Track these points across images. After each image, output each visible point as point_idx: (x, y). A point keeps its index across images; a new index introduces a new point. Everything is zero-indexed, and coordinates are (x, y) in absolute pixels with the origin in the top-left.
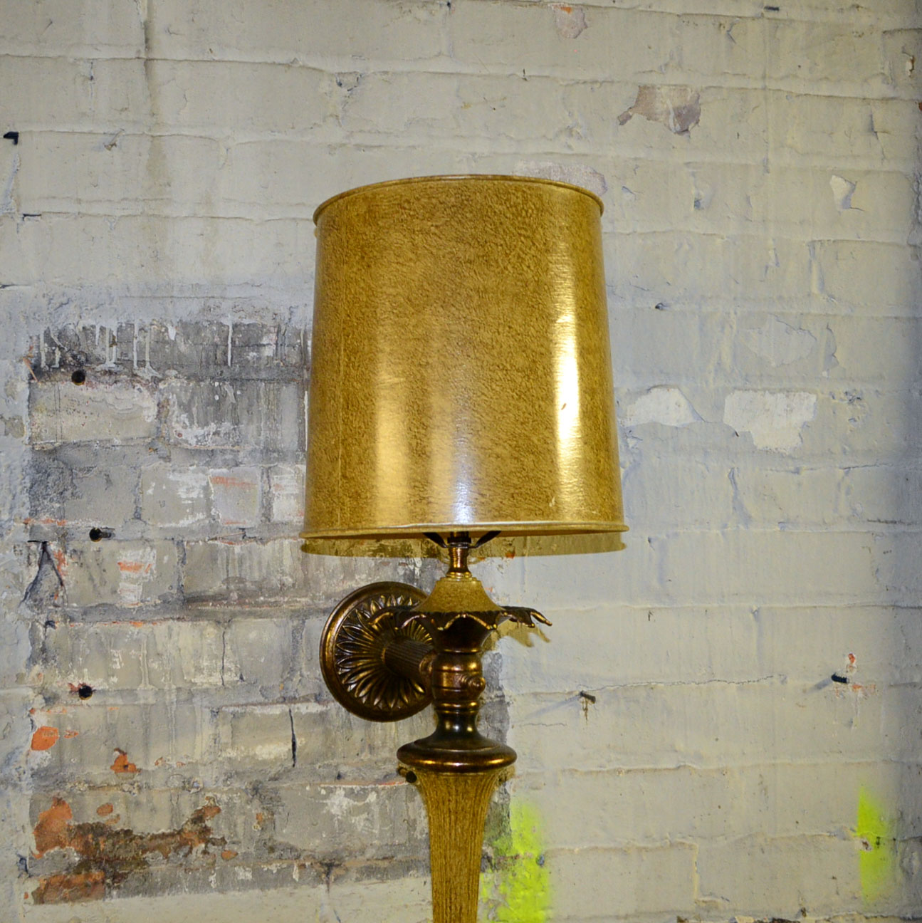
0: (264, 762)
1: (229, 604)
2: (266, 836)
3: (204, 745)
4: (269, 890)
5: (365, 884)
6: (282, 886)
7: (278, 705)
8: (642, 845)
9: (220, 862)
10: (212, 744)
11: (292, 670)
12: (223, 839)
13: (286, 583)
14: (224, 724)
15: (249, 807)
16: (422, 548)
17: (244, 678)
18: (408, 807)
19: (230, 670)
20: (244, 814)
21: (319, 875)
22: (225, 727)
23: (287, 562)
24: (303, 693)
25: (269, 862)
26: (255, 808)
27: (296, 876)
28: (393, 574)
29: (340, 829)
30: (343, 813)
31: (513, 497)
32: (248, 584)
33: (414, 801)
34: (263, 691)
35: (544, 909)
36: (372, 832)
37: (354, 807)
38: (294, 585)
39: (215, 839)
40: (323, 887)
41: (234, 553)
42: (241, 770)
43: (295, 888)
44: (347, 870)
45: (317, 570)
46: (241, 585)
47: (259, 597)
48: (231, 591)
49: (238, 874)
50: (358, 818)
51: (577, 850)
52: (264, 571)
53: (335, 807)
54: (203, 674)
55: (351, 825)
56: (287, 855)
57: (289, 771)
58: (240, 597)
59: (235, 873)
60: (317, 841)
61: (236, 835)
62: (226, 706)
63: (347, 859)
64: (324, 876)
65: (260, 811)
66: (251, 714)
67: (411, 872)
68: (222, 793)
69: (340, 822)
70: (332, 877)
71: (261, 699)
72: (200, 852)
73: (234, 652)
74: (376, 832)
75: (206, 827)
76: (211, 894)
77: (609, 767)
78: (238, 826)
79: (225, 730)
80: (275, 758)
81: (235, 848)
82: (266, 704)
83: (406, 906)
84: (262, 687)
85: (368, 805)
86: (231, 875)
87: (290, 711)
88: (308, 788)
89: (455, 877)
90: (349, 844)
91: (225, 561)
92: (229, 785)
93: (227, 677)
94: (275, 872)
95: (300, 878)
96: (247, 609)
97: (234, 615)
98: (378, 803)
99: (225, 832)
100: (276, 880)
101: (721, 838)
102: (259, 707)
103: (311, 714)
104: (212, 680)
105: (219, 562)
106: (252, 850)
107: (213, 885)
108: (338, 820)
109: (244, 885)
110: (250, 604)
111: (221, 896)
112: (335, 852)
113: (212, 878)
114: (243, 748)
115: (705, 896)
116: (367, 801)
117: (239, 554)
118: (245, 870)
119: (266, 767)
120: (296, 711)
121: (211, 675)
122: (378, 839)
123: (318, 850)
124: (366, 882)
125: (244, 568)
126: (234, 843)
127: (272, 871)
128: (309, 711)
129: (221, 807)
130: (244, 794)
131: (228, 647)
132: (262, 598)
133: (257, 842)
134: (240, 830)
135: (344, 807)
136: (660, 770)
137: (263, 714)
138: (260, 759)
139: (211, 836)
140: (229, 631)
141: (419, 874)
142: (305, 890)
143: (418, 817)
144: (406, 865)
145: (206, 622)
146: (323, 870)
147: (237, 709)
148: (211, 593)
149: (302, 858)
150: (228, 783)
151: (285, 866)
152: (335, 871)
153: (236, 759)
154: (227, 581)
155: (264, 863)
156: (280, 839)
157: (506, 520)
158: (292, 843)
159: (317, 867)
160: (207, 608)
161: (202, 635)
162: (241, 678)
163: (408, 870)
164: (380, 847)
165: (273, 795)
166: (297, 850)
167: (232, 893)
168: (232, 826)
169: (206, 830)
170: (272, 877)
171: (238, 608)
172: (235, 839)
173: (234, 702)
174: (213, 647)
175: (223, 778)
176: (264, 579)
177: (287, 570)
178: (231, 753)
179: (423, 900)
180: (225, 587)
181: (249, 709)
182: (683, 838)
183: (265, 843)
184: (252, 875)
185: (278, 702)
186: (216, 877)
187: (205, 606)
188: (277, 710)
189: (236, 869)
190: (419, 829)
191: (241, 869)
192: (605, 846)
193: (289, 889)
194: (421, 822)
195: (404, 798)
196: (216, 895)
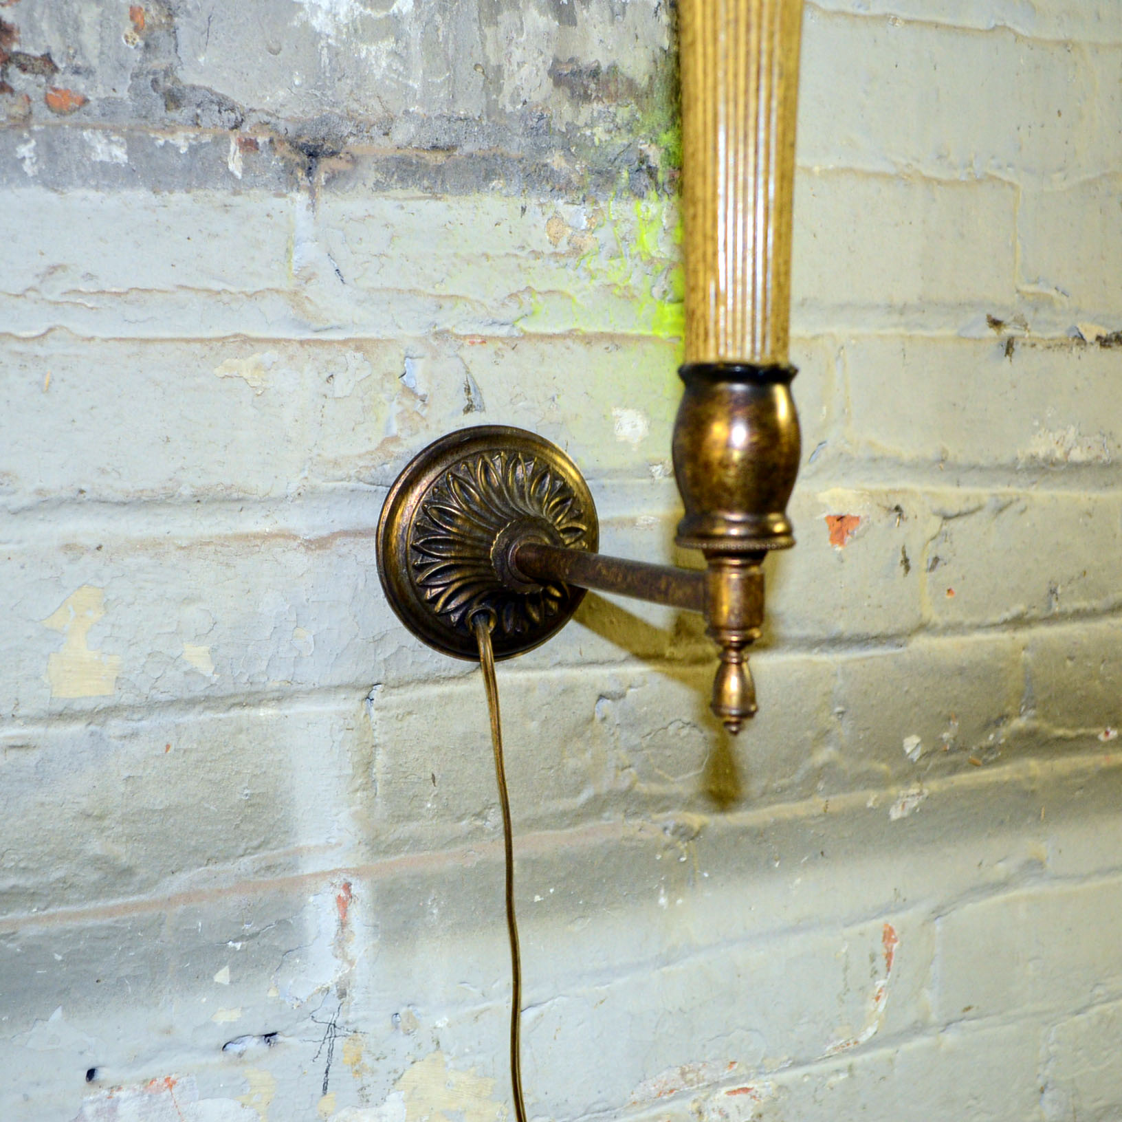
2: (159, 63)
4: (171, 192)
5: (396, 199)
6: (199, 187)
8: (930, 173)
9: (43, 114)
18: (484, 38)
21: (289, 170)
25: (168, 129)
27: (235, 165)
29: (334, 70)
30: (339, 31)
33: (496, 24)
36: (407, 86)
37: (365, 20)
39: (26, 55)
40: (301, 198)
43: (236, 193)
44: (354, 160)
49: (92, 148)
50: (373, 48)
51: (816, 169)
53: (321, 15)
55: (358, 62)
56: (211, 117)
59: (83, 144)
60: (281, 93)
61: (80, 50)
63: (351, 140)
64: (300, 174)
67: (494, 183)
69: (335, 53)
70: (322, 177)
74: (416, 85)
76: (26, 190)
78: (86, 28)
81: (81, 84)
83: (486, 256)
85: (397, 20)
86: (75, 148)
90: (355, 106)
94: (183, 150)
95: (245, 171)
98: (417, 18)
99: (52, 42)
100: (188, 170)
101: (1059, 175)
106: (123, 93)
107: (28, 168)
108: (329, 46)
109: (108, 175)
111: (52, 196)
112: (324, 121)
113: (25, 150)
115: (1029, 282)
116: (394, 9)
118: (110, 142)
122: (422, 103)
123: (285, 113)
124: (399, 193)
126: (77, 71)
127: (177, 149)
133: (135, 76)
134: (90, 39)
135: (342, 18)
136: (963, 29)
139: (15, 48)
141: (513, 189)
142: (260, 202)
143: (504, 62)
144: (484, 164)
146: (298, 159)
149: (247, 127)
151: (207, 138)
152: (325, 166)
155: (156, 130)
156: (188, 77)
158: (221, 89)
159: (285, 150)
163: (489, 176)
164: (424, 122)
166: (233, 108)
167: (81, 193)
168: (69, 27)
170: (179, 164)
172: (79, 62)
182: (1000, 167)
183: (155, 82)
184: (128, 153)
186: (35, 150)
189: (86, 134)
190: (507, 89)
191: (99, 133)
192: (869, 167)
193: (221, 196)
194: (512, 75)
195: (476, 15)
196: (38, 195)
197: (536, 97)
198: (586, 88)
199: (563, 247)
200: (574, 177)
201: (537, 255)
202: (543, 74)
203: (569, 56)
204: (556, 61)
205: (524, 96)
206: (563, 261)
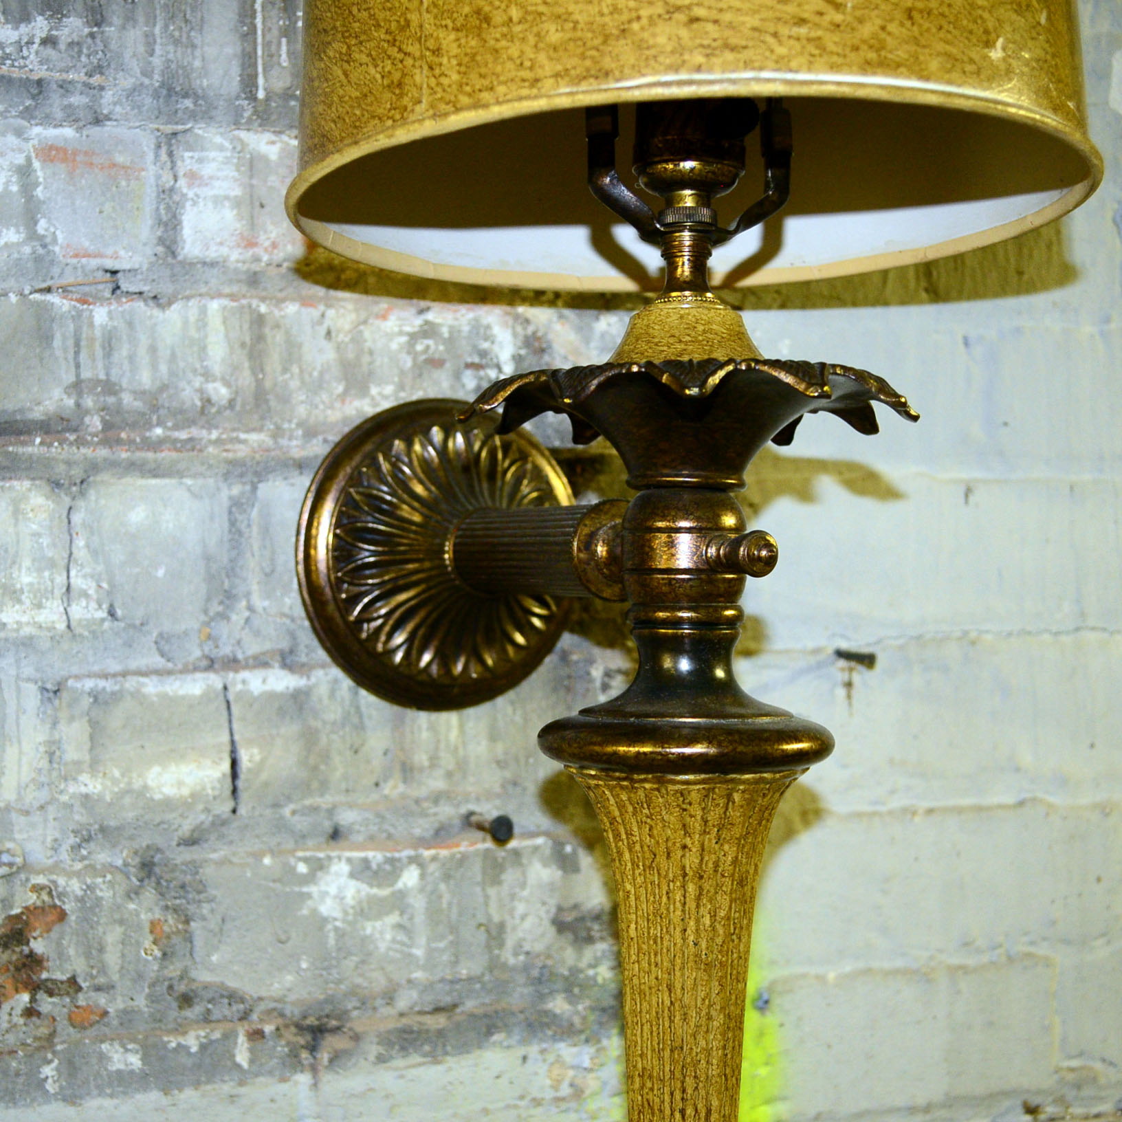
0: (168, 804)
1: (80, 442)
2: (173, 970)
3: (25, 769)
4: (180, 1090)
5: (396, 1069)
6: (208, 1082)
7: (198, 675)
8: (955, 961)
9: (66, 1031)
10: (44, 764)
11: (229, 597)
12: (73, 981)
13: (214, 398)
14: (72, 719)
15: (132, 906)
16: (515, 335)
17: (119, 613)
18: (487, 897)
19: (85, 594)
20: (121, 922)
21: (294, 1054)
22: (76, 725)
23: (218, 351)
24: (253, 647)
25: (181, 1029)
26: (146, 909)
27: (242, 1057)
28: (452, 387)
29: (339, 949)
30: (345, 913)
31: (910, 18)
32: (127, 398)
33: (500, 883)
34: (163, 644)
35: (768, 1101)
36: (410, 955)
37: (372, 900)
38: (231, 404)
39: (54, 981)
40: (304, 1079)
41: (91, 325)
42: (113, 823)
43: (241, 1083)
44: (356, 1038)
45: (285, 370)
46: (111, 400)
47: (149, 426)
48: (87, 412)
49: (109, 1059)
50: (378, 924)
51: (831, 976)
52: (163, 368)
53: (329, 902)
54: (19, 601)
55: (365, 940)
56: (222, 1010)
57: (224, 823)
58: (107, 426)
59: (103, 1057)
60: (289, 978)
61: (103, 970)
62: (77, 677)
63: (355, 1013)
64: (304, 1055)
65: (158, 914)
66: (137, 695)
67: (496, 1038)
68: (70, 875)
69: (340, 934)
70: (324, 1056)
71: (158, 661)
72: (18, 1011)
73: (94, 553)
74: (419, 952)
75: (31, 954)
76: (46, 1108)
77: (896, 803)
78: (109, 948)
79: (74, 735)
80: (193, 795)
81: (102, 1000)
82: (169, 673)
83: (486, 1111)
84: (161, 635)
85: (401, 895)
86: (94, 1061)
87: (225, 688)
88: (267, 861)
90: (359, 980)
91: (71, 342)
92: (83, 858)
93: (78, 611)
94: (194, 1049)
95: (252, 1061)
96: (124, 455)
97: (94, 467)
98: (422, 890)
99: (77, 965)
100: (198, 1066)
101: (1101, 941)
102: (155, 678)
103: (272, 696)
104: (43, 617)
105: (57, 342)
106: (141, 1002)
107: (50, 1087)
108: (336, 929)
109: (125, 1082)
110: (131, 442)
111: (71, 1111)
112: (330, 1000)
113: (48, 1071)
114: (117, 773)
115: (1071, 1057)
116: (400, 885)
117: (103, 327)
118: (127, 1050)
119: (170, 816)
120: (239, 687)
121: (39, 606)
122: (424, 968)
123: (292, 997)
124: (399, 1062)
125: (116, 358)
126: (98, 989)
127: (186, 1048)
128: (267, 687)
129: (67, 907)
130: (120, 877)
131: (80, 542)
132: (159, 431)
133: (152, 985)
134: (112, 958)
135: (350, 901)
136: (989, 809)
137: (164, 697)
138: (157, 797)
139: (44, 975)
140: (81, 503)
141: (516, 1038)
142: (264, 1089)
143: (507, 917)
144: (484, 1022)
145: (27, 484)
146: (302, 1041)
147: (102, 683)
148: (37, 414)
149: (255, 1017)
150: (84, 852)
151: (217, 1035)
152: (331, 1043)
153: (100, 798)
154: (77, 387)
155: (169, 1032)
156: (204, 976)
157: (897, 76)
158: (232, 984)
159: (290, 1035)
160: (30, 449)
161: (17, 513)
162: (112, 613)
163: (490, 1031)
164: (428, 987)
165: (189, 878)
166: (242, 1000)
167: (96, 1102)
168: (94, 950)
169: (34, 962)
170: (189, 1062)
171: (103, 452)
172: (101, 980)
173: (96, 668)
174: (45, 541)
175: (72, 840)
176: (164, 388)
177: (217, 369)
178: (91, 785)
179: (522, 1097)
180: (70, 402)
181: (131, 683)
182: (1032, 943)
183: (171, 987)
184: (143, 1058)
185: (196, 669)
186: (57, 1069)
187: (24, 444)
188: (195, 686)
189: (105, 1047)
190: (510, 942)
191: (117, 1046)
192: (887, 965)
193: (227, 1088)
194: (514, 929)
195: (479, 878)
196: (57, 1109)
197: (539, 947)
198: (589, 930)
199: (565, 1090)
200: (577, 1021)
201: (537, 1102)
202: (546, 923)
203: (571, 902)
204: (560, 909)
205: (527, 947)
206: (564, 1106)
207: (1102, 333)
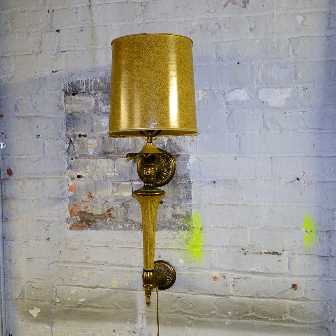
0: (125, 197)
1: (115, 154)
2: (126, 217)
3: (110, 192)
4: (126, 231)
7: (128, 182)
8: (232, 227)
9: (114, 223)
10: (112, 192)
11: (132, 173)
12: (115, 217)
13: (130, 149)
14: (115, 186)
15: (121, 209)
16: (167, 139)
17: (120, 174)
18: (163, 211)
19: (116, 172)
20: (120, 211)
22: (115, 187)
23: (130, 143)
24: (135, 179)
25: (126, 224)
26: (123, 209)
27: (133, 228)
28: (159, 146)
32: (120, 149)
33: (165, 210)
34: (125, 178)
35: (201, 242)
38: (132, 149)
40: (140, 231)
41: (116, 141)
42: (119, 199)
43: (133, 231)
45: (138, 145)
46: (118, 149)
47: (122, 152)
48: (116, 151)
51: (212, 227)
52: (124, 145)
54: (109, 173)
56: (131, 222)
57: (132, 200)
58: (118, 152)
59: (118, 226)
61: (118, 216)
62: (115, 182)
65: (124, 210)
66: (122, 184)
67: (164, 229)
68: (115, 205)
71: (125, 180)
72: (109, 220)
73: (117, 167)
75: (110, 213)
76: (112, 231)
77: (222, 203)
78: (119, 214)
79: (115, 188)
80: (128, 196)
81: (118, 219)
82: (125, 181)
83: (163, 238)
84: (125, 177)
87: (132, 184)
88: (136, 205)
89: (146, 224)
91: (114, 142)
92: (116, 203)
93: (115, 174)
94: (128, 226)
95: (134, 229)
96: (120, 156)
97: (117, 157)
99: (115, 215)
100: (128, 228)
101: (257, 226)
102: (124, 182)
103: (137, 185)
104: (112, 175)
105: (112, 143)
106: (122, 220)
107: (112, 229)
109: (120, 229)
110: (121, 154)
111: (114, 232)
113: (112, 227)
114: (120, 193)
115: (251, 243)
117: (117, 141)
119: (125, 199)
120: (133, 184)
121: (111, 173)
123: (139, 222)
125: (119, 144)
126: (117, 218)
127: (127, 226)
128: (136, 184)
129: (114, 208)
130: (120, 205)
131: (115, 166)
132: (124, 153)
133: (123, 218)
134: (119, 215)
136: (238, 205)
137: (124, 184)
138: (124, 196)
139: (112, 216)
140: (115, 161)
141: (167, 230)
142: (136, 232)
144: (163, 227)
145: (110, 159)
146: (140, 227)
147: (118, 183)
148: (110, 151)
149: (135, 223)
150: (116, 202)
151: (130, 225)
153: (118, 196)
154: (115, 148)
155: (125, 224)
156: (130, 218)
158: (132, 219)
159: (139, 226)
160: (110, 155)
161: (109, 163)
162: (119, 174)
163: (163, 229)
165: (128, 206)
166: (134, 221)
167: (117, 231)
168: (117, 214)
169: (110, 214)
170: (127, 228)
171: (118, 155)
172: (118, 217)
173: (118, 181)
174: (112, 166)
175: (115, 201)
176: (124, 147)
177: (130, 145)
178: (117, 194)
179: (168, 237)
180: (114, 150)
181: (121, 183)
182: (245, 225)
183: (125, 219)
184: (122, 227)
185: (128, 181)
186: (113, 227)
187: (109, 155)
188: (128, 183)
189: (118, 225)
190: (166, 218)
191: (119, 225)
192: (221, 226)
193: (132, 231)
194: (167, 216)
195: (162, 209)
196: (113, 232)
197: (170, 218)
198: (177, 217)
199: (173, 237)
200: (175, 228)
201: (169, 238)
202: (171, 215)
203: (174, 213)
204: (173, 214)
205: (168, 218)
206: (173, 239)
207: (260, 133)
